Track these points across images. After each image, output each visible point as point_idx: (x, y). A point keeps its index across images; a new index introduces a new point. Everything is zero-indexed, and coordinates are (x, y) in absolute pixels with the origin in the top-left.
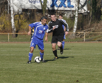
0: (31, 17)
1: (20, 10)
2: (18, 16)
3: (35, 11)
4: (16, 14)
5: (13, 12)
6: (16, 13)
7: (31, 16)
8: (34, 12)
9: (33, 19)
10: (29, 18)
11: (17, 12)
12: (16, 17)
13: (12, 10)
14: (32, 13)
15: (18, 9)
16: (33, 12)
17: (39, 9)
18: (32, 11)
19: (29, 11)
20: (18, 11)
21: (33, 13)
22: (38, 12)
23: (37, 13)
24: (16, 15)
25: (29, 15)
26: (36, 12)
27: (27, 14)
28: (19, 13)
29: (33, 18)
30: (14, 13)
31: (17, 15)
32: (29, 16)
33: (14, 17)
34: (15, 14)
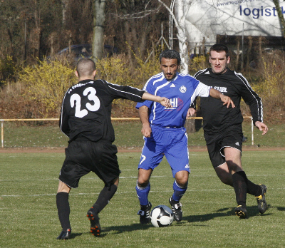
0: (245, 63)
1: (208, 40)
2: (204, 60)
3: (260, 42)
4: (197, 53)
5: (185, 46)
6: (195, 51)
7: (245, 59)
8: (255, 47)
9: (252, 71)
10: (239, 65)
11: (200, 47)
12: (196, 64)
13: (184, 41)
14: (250, 48)
15: (203, 35)
16: (253, 45)
17: (273, 35)
18: (251, 42)
19: (241, 44)
20: (204, 42)
21: (252, 50)
22: (269, 45)
23: (268, 49)
24: (195, 55)
25: (240, 55)
26: (263, 46)
27: (234, 54)
28: (205, 51)
29: (254, 67)
30: (190, 51)
31: (199, 55)
32: (240, 60)
33: (188, 64)
34: (193, 53)
